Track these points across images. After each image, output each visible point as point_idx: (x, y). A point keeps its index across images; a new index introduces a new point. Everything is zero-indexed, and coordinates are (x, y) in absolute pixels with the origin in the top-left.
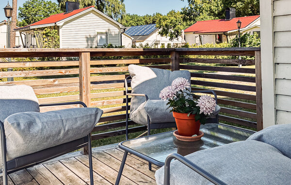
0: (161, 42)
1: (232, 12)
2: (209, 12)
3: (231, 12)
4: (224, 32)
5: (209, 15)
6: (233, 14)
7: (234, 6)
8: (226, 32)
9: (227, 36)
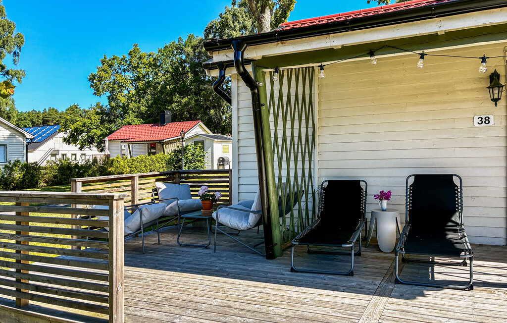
0: (61, 153)
1: (168, 115)
2: (136, 114)
3: (166, 116)
4: (160, 141)
5: (137, 117)
6: (168, 118)
7: (169, 108)
8: (162, 140)
9: (163, 145)
